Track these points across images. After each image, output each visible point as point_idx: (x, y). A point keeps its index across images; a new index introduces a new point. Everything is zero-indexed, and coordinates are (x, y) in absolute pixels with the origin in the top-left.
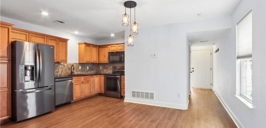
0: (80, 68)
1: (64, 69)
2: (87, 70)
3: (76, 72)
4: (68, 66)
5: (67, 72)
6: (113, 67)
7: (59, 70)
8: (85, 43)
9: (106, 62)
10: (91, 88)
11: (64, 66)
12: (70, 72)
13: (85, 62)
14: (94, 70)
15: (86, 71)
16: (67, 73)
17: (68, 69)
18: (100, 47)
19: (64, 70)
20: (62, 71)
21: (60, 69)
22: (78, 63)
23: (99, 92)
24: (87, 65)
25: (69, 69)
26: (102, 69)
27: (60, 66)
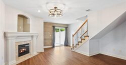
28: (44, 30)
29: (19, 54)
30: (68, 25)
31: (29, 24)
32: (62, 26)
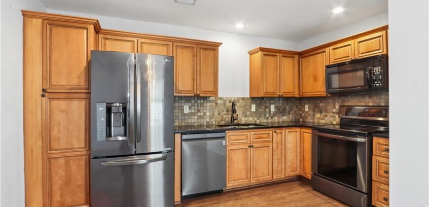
0: (253, 108)
1: (217, 110)
2: (270, 113)
3: (243, 119)
4: (225, 104)
5: (222, 117)
6: (341, 106)
7: (205, 114)
8: (262, 49)
9: (318, 94)
10: (275, 161)
11: (217, 104)
12: (230, 119)
13: (262, 95)
14: (289, 113)
15: (267, 116)
16: (222, 120)
17: (225, 111)
18: (302, 55)
19: (216, 114)
20: (213, 115)
21: (208, 110)
22: (247, 98)
23: (298, 173)
24: (272, 102)
25: (228, 111)
26: (311, 113)
27: (208, 104)
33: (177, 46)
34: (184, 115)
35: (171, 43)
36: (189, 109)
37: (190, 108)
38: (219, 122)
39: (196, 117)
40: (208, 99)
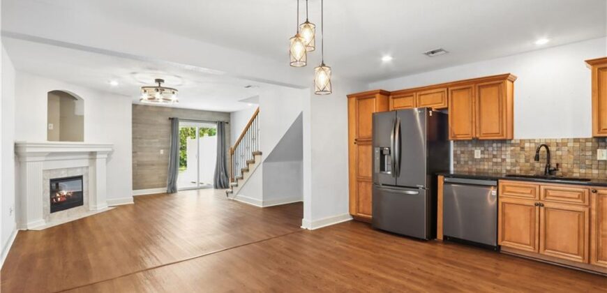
0: (602, 155)
1: (523, 156)
7: (504, 160)
16: (532, 170)
19: (522, 161)
20: (517, 161)
21: (508, 156)
22: (586, 139)
27: (509, 149)
28: (134, 132)
29: (52, 203)
30: (228, 114)
31: (82, 117)
32: (204, 117)
33: (452, 91)
34: (474, 160)
35: (446, 89)
36: (481, 154)
37: (482, 152)
38: (526, 171)
39: (491, 163)
40: (508, 142)
